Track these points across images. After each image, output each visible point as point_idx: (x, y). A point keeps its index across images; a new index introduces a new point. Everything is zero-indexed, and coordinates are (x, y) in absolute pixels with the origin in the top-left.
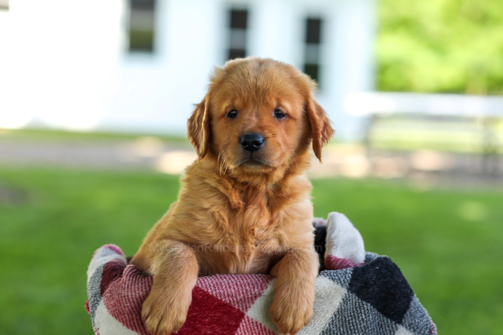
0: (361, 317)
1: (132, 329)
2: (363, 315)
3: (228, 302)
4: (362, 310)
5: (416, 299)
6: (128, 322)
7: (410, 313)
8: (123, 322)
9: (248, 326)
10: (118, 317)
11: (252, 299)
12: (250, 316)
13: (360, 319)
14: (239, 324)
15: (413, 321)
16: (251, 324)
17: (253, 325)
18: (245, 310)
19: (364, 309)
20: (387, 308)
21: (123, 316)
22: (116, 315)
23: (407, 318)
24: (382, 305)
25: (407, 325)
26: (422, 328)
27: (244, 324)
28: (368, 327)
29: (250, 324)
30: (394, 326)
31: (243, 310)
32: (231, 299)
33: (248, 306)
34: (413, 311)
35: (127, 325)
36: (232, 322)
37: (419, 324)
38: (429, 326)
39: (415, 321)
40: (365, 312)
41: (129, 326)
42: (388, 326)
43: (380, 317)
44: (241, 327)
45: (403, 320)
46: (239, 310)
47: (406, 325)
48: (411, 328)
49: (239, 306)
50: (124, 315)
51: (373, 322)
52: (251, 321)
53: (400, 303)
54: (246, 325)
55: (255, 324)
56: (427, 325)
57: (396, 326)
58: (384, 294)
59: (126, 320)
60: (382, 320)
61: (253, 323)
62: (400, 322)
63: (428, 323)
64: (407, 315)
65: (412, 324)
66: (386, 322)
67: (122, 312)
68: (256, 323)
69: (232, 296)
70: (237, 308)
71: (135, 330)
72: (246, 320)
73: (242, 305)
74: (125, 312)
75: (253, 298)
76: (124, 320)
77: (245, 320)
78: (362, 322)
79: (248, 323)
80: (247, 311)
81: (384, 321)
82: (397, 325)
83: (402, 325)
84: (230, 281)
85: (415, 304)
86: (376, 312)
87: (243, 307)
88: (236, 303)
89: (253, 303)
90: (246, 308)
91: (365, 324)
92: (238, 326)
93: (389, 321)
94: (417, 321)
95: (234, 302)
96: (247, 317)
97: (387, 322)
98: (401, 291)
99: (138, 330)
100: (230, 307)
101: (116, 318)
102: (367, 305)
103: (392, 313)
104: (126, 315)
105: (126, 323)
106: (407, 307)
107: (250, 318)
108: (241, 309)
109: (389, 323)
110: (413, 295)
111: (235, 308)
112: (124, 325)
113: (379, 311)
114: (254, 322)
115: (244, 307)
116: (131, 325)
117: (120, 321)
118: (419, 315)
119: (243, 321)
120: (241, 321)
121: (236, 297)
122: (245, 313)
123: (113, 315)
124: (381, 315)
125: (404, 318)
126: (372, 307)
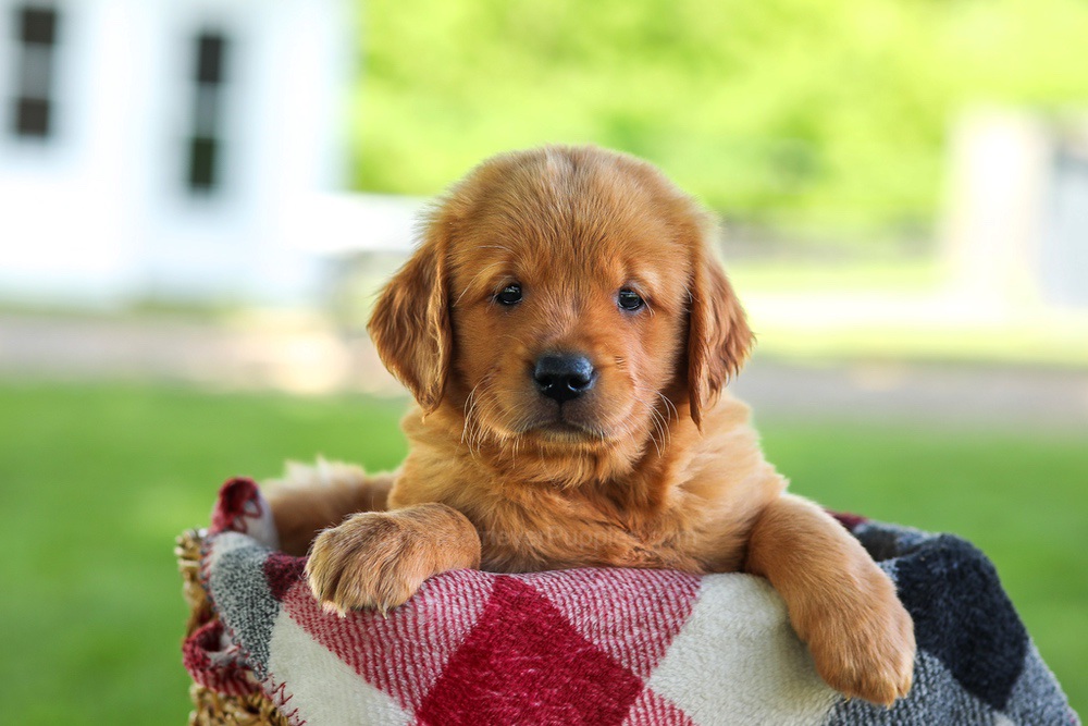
0: (918, 694)
1: (379, 687)
2: (923, 686)
3: (606, 648)
4: (922, 676)
5: (1035, 650)
6: (370, 664)
7: (1026, 684)
8: (357, 665)
9: (651, 715)
10: (345, 649)
11: (661, 645)
12: (654, 689)
13: (917, 699)
14: (628, 710)
15: (1031, 704)
16: (659, 712)
17: (663, 714)
18: (644, 672)
19: (925, 670)
20: (973, 670)
21: (357, 648)
22: (340, 644)
23: (1019, 698)
24: (962, 661)
25: (1018, 713)
26: (1051, 721)
27: (641, 710)
28: (933, 720)
29: (654, 712)
30: (987, 716)
31: (639, 672)
32: (612, 642)
33: (652, 662)
34: (1031, 679)
35: (366, 672)
36: (611, 703)
37: (1046, 712)
38: (1064, 717)
39: (1035, 704)
40: (928, 679)
41: (373, 678)
42: (974, 717)
43: (955, 692)
44: (633, 716)
45: (1010, 702)
46: (629, 671)
47: (1014, 715)
48: (1027, 721)
49: (630, 662)
50: (361, 645)
51: (944, 704)
52: (657, 704)
53: (1001, 658)
54: (646, 714)
55: (668, 712)
56: (1061, 714)
57: (992, 717)
58: (965, 635)
59: (366, 657)
60: (960, 699)
61: (662, 707)
62: (1001, 706)
63: (1062, 709)
64: (1018, 689)
65: (1028, 711)
66: (968, 704)
67: (356, 637)
68: (672, 708)
69: (614, 633)
70: (626, 666)
71: (385, 688)
72: (646, 698)
73: (638, 660)
74: (366, 638)
75: (664, 642)
76: (361, 658)
77: (642, 698)
78: (920, 705)
79: (649, 708)
80: (648, 675)
81: (963, 703)
82: (995, 713)
83: (1006, 713)
84: (610, 587)
85: (1033, 659)
86: (949, 680)
87: (639, 666)
88: (624, 653)
89: (663, 654)
90: (648, 668)
91: (926, 710)
92: (624, 713)
93: (977, 703)
94: (1039, 703)
95: (619, 650)
96: (649, 691)
97: (973, 706)
98: (1003, 628)
99: (394, 690)
100: (611, 663)
101: (339, 653)
102: (932, 663)
103: (985, 683)
104: (367, 646)
105: (365, 666)
106: (1016, 669)
107: (655, 696)
108: (634, 669)
109: (977, 709)
110: (1027, 639)
111: (620, 667)
112: (358, 672)
113: (955, 676)
114: (667, 706)
115: (643, 665)
116: (376, 672)
117: (348, 662)
118: (1042, 689)
119: (638, 701)
120: (633, 702)
121: (623, 637)
122: (645, 680)
123: (329, 646)
124: (958, 687)
125: (1011, 696)
126: (942, 668)
